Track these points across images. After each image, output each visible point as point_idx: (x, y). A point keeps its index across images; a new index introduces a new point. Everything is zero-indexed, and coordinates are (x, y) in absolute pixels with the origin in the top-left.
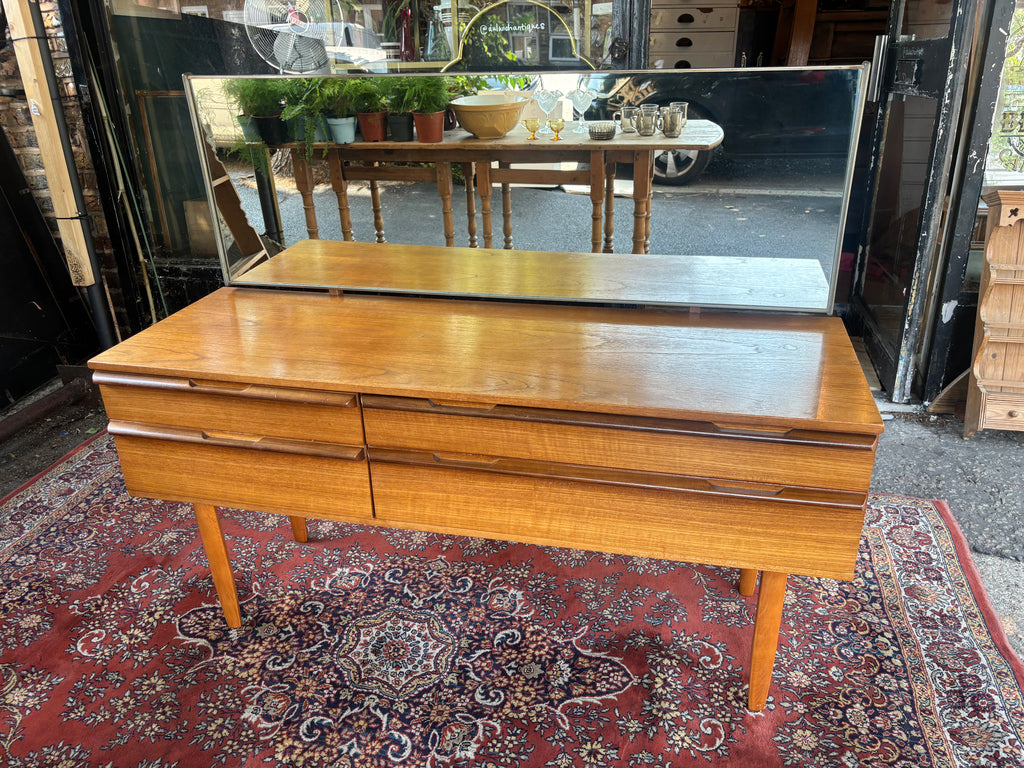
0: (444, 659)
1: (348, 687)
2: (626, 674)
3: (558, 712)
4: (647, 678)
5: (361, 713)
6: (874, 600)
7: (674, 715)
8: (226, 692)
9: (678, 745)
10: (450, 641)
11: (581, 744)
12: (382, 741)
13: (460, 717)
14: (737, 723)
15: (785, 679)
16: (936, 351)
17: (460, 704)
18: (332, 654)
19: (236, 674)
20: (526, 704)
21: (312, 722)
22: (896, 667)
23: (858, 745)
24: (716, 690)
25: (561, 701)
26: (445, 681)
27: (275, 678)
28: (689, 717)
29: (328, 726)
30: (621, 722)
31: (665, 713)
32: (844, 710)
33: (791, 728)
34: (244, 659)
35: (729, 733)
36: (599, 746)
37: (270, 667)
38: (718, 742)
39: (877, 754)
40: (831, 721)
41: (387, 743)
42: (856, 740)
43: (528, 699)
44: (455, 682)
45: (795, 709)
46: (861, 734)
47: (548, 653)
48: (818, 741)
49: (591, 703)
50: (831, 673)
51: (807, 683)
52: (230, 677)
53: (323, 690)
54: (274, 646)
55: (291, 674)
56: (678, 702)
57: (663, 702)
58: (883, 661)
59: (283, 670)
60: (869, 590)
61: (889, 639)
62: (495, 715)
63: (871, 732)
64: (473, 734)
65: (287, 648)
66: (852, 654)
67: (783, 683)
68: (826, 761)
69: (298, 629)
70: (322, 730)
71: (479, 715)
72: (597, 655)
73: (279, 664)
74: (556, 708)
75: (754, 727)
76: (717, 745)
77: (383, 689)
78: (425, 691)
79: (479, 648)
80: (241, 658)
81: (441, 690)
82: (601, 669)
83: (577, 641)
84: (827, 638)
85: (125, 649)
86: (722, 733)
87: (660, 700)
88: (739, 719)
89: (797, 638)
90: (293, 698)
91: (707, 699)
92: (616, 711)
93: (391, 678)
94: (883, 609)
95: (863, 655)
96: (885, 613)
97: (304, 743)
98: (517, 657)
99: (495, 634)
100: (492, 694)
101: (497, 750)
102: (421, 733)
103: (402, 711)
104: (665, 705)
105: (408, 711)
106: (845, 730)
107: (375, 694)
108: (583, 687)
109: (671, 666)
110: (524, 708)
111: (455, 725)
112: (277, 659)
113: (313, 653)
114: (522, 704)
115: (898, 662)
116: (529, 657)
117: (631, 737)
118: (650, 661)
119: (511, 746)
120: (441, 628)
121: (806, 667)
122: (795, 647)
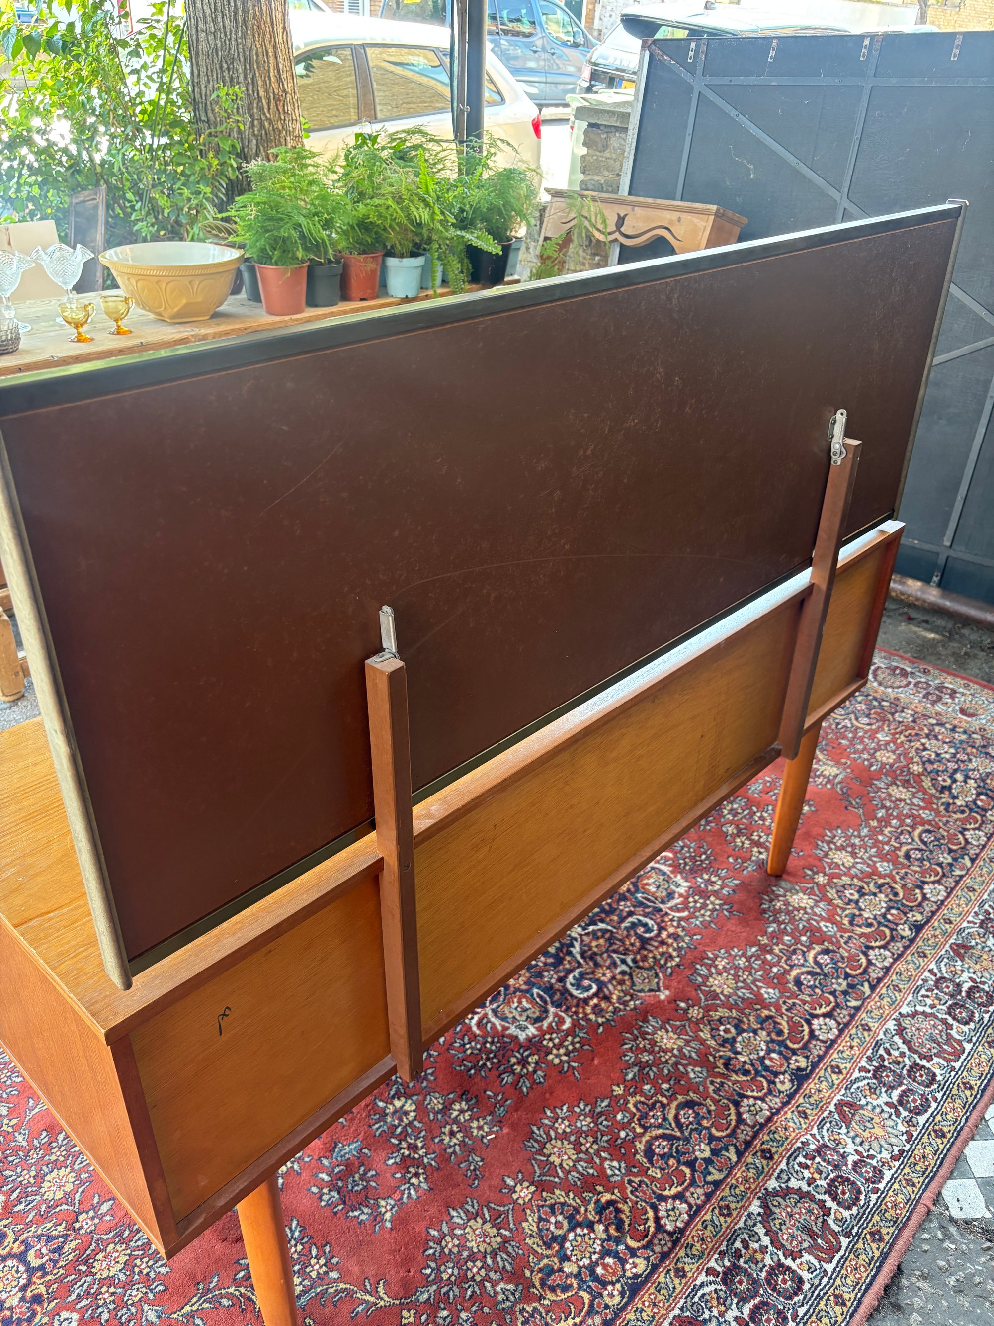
32: (31, 1271)
33: (82, 1182)
45: (91, 1213)
67: (127, 1233)
106: (16, 1240)
121: (112, 1290)
122: (146, 1307)
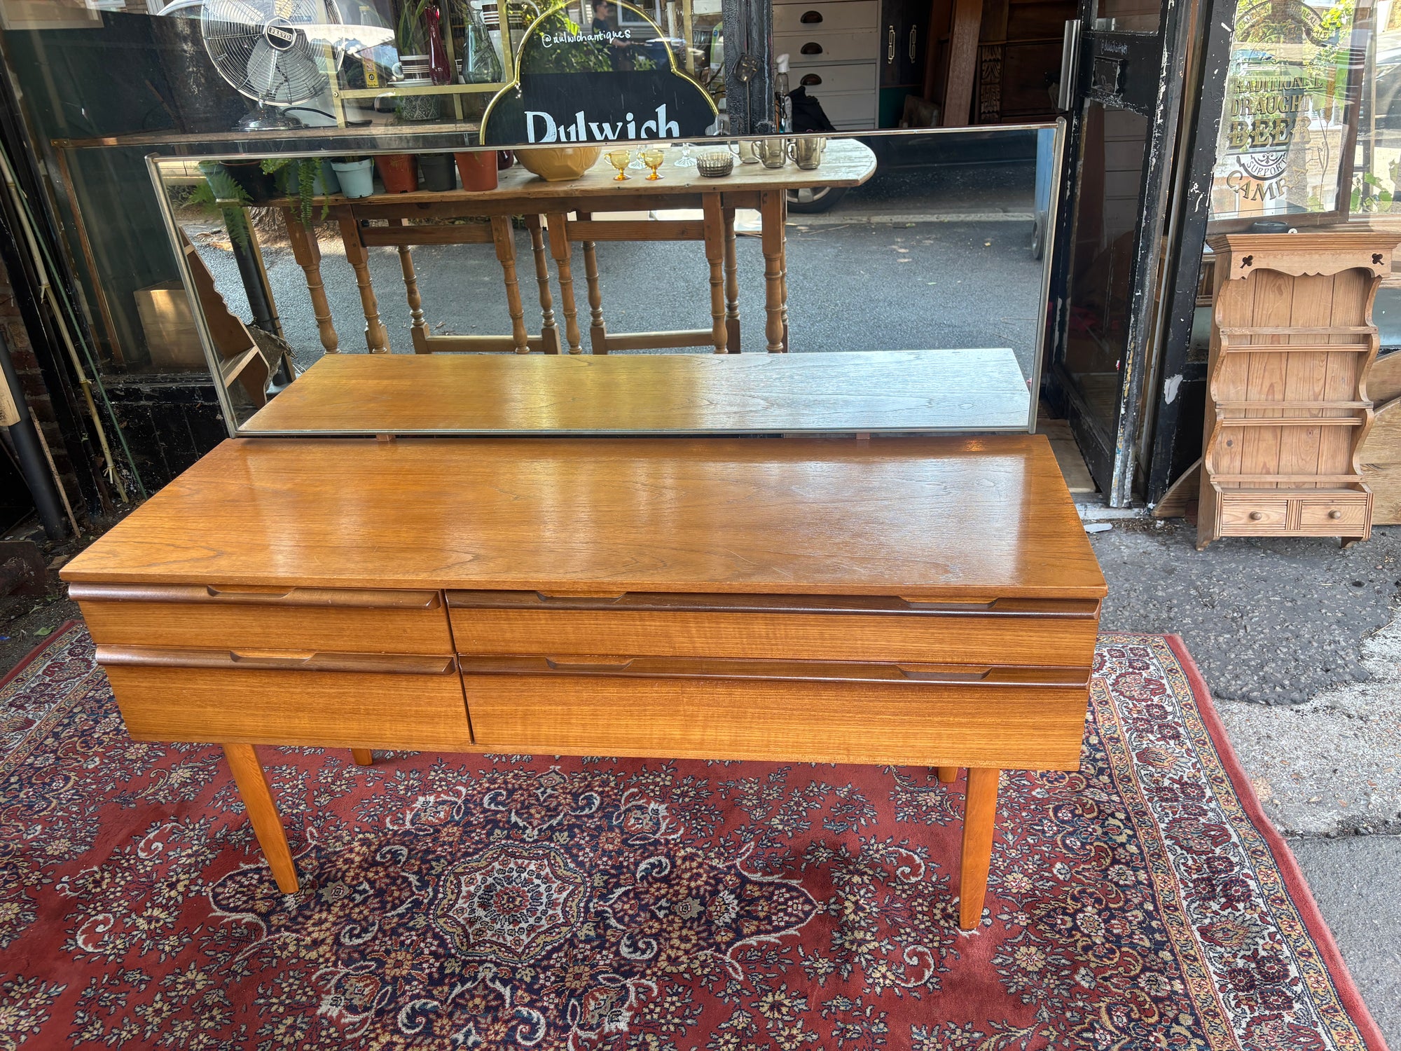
0: (574, 904)
1: (453, 956)
2: (808, 901)
3: (727, 958)
4: (834, 903)
5: (475, 988)
6: (1101, 771)
7: (871, 946)
8: (291, 981)
9: (879, 983)
10: (579, 880)
11: (760, 996)
12: (506, 1022)
13: (604, 979)
14: (948, 947)
15: (1002, 885)
16: (1159, 439)
17: (602, 963)
18: (427, 915)
19: (302, 955)
20: (687, 952)
21: (413, 1008)
22: (1132, 855)
23: (1093, 959)
24: (919, 909)
25: (729, 944)
26: (579, 934)
27: (356, 955)
28: (889, 947)
29: (435, 1010)
30: (807, 963)
31: (859, 945)
32: (1073, 916)
33: (1012, 945)
34: (309, 934)
35: (940, 961)
36: (783, 996)
37: (346, 941)
38: (927, 974)
39: (1116, 968)
40: (1059, 932)
41: (514, 1023)
42: (1090, 953)
43: (688, 946)
44: (592, 933)
45: (1016, 921)
46: (1095, 944)
47: (706, 883)
48: (1045, 959)
49: (768, 943)
50: (1055, 871)
51: (1028, 887)
52: (294, 961)
53: (421, 964)
54: (347, 912)
55: (376, 948)
56: (874, 930)
57: (856, 932)
58: (1115, 849)
59: (365, 943)
60: (1095, 760)
61: (1121, 820)
62: (649, 972)
63: (1108, 941)
64: (623, 1000)
65: (366, 912)
66: (1079, 844)
67: (1000, 890)
68: (1057, 982)
69: (377, 885)
70: (426, 1016)
71: (627, 975)
72: (769, 879)
73: (358, 936)
74: (725, 954)
75: (969, 950)
76: (926, 978)
77: (501, 954)
78: (555, 950)
79: (618, 885)
80: (304, 933)
81: (575, 947)
82: (775, 898)
83: (741, 863)
84: (1049, 828)
85: (144, 936)
86: (931, 961)
87: (852, 930)
88: (950, 942)
89: (1013, 831)
90: (382, 980)
91: (909, 921)
92: (800, 950)
93: (509, 938)
94: (1112, 782)
95: (1091, 844)
96: (1114, 787)
97: (406, 1036)
98: (668, 893)
99: (637, 864)
100: (641, 945)
101: (655, 1016)
102: (557, 1005)
103: (528, 979)
104: (859, 935)
105: (535, 978)
106: (1077, 941)
107: (491, 961)
108: (756, 923)
109: (863, 885)
110: (684, 959)
111: (598, 990)
112: (354, 929)
113: (401, 916)
114: (681, 953)
115: (1133, 849)
116: (683, 891)
117: (821, 981)
118: (836, 880)
119: (673, 1009)
120: (566, 864)
121: (1026, 867)
122: (1011, 843)
